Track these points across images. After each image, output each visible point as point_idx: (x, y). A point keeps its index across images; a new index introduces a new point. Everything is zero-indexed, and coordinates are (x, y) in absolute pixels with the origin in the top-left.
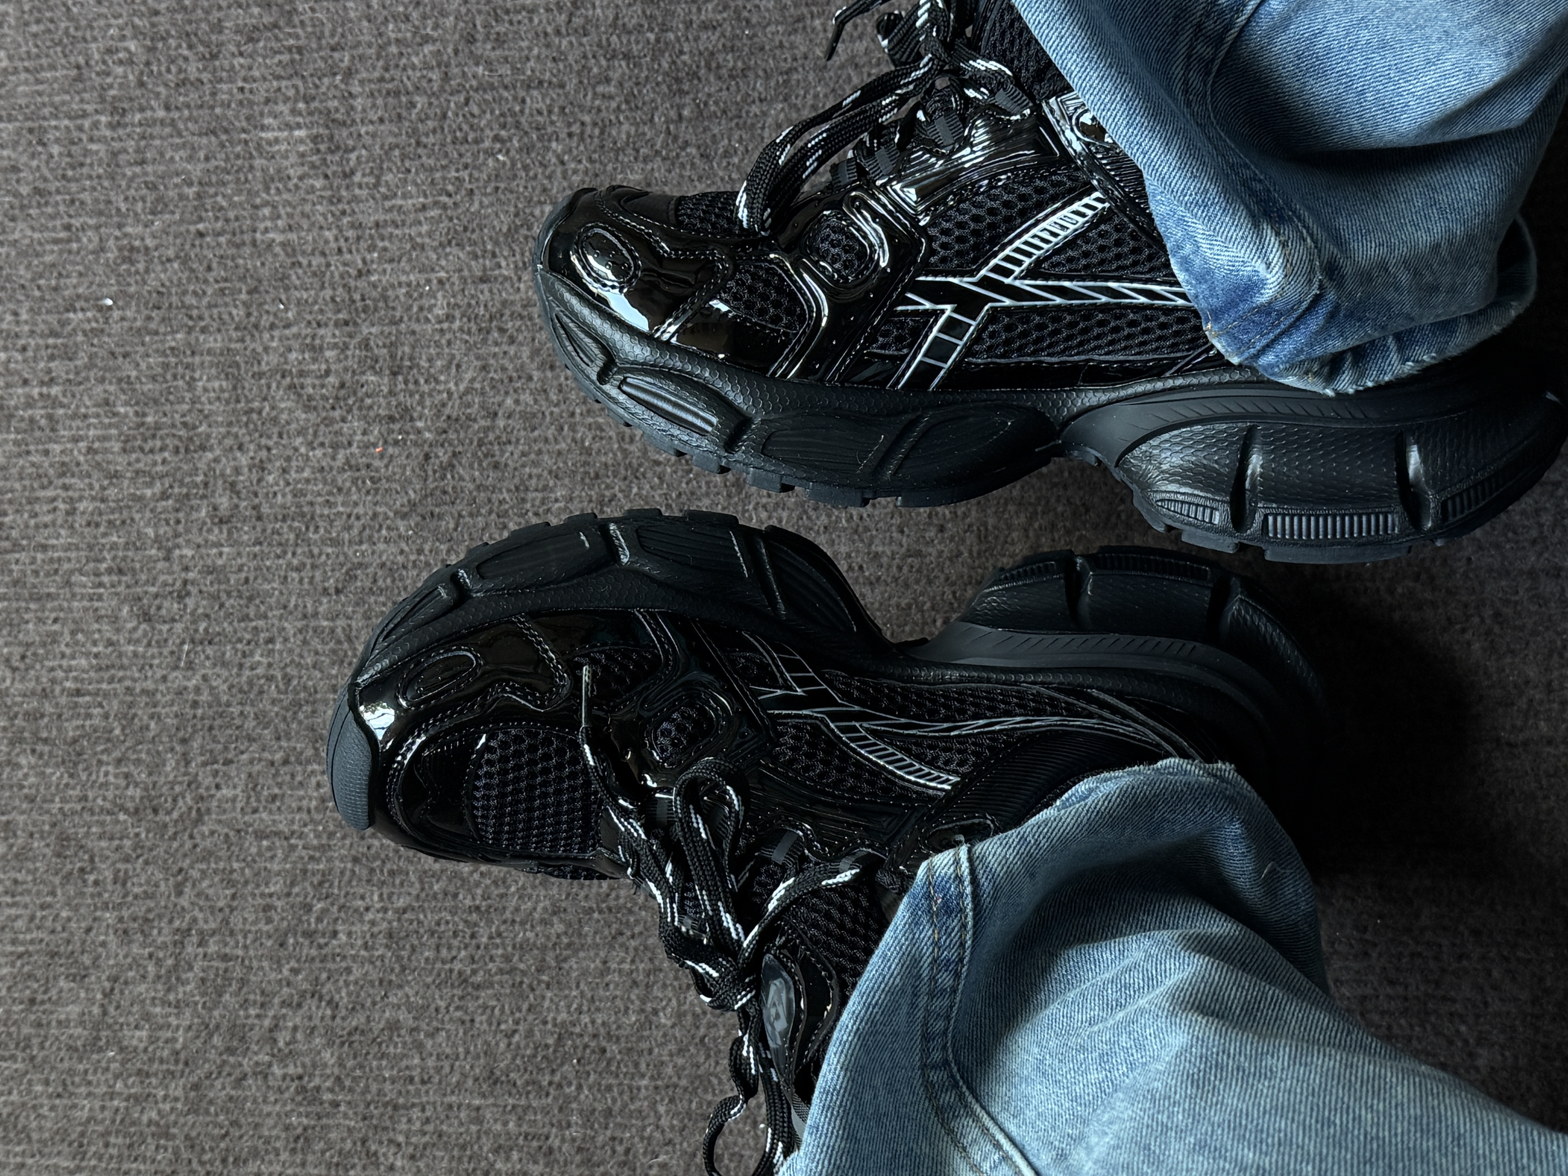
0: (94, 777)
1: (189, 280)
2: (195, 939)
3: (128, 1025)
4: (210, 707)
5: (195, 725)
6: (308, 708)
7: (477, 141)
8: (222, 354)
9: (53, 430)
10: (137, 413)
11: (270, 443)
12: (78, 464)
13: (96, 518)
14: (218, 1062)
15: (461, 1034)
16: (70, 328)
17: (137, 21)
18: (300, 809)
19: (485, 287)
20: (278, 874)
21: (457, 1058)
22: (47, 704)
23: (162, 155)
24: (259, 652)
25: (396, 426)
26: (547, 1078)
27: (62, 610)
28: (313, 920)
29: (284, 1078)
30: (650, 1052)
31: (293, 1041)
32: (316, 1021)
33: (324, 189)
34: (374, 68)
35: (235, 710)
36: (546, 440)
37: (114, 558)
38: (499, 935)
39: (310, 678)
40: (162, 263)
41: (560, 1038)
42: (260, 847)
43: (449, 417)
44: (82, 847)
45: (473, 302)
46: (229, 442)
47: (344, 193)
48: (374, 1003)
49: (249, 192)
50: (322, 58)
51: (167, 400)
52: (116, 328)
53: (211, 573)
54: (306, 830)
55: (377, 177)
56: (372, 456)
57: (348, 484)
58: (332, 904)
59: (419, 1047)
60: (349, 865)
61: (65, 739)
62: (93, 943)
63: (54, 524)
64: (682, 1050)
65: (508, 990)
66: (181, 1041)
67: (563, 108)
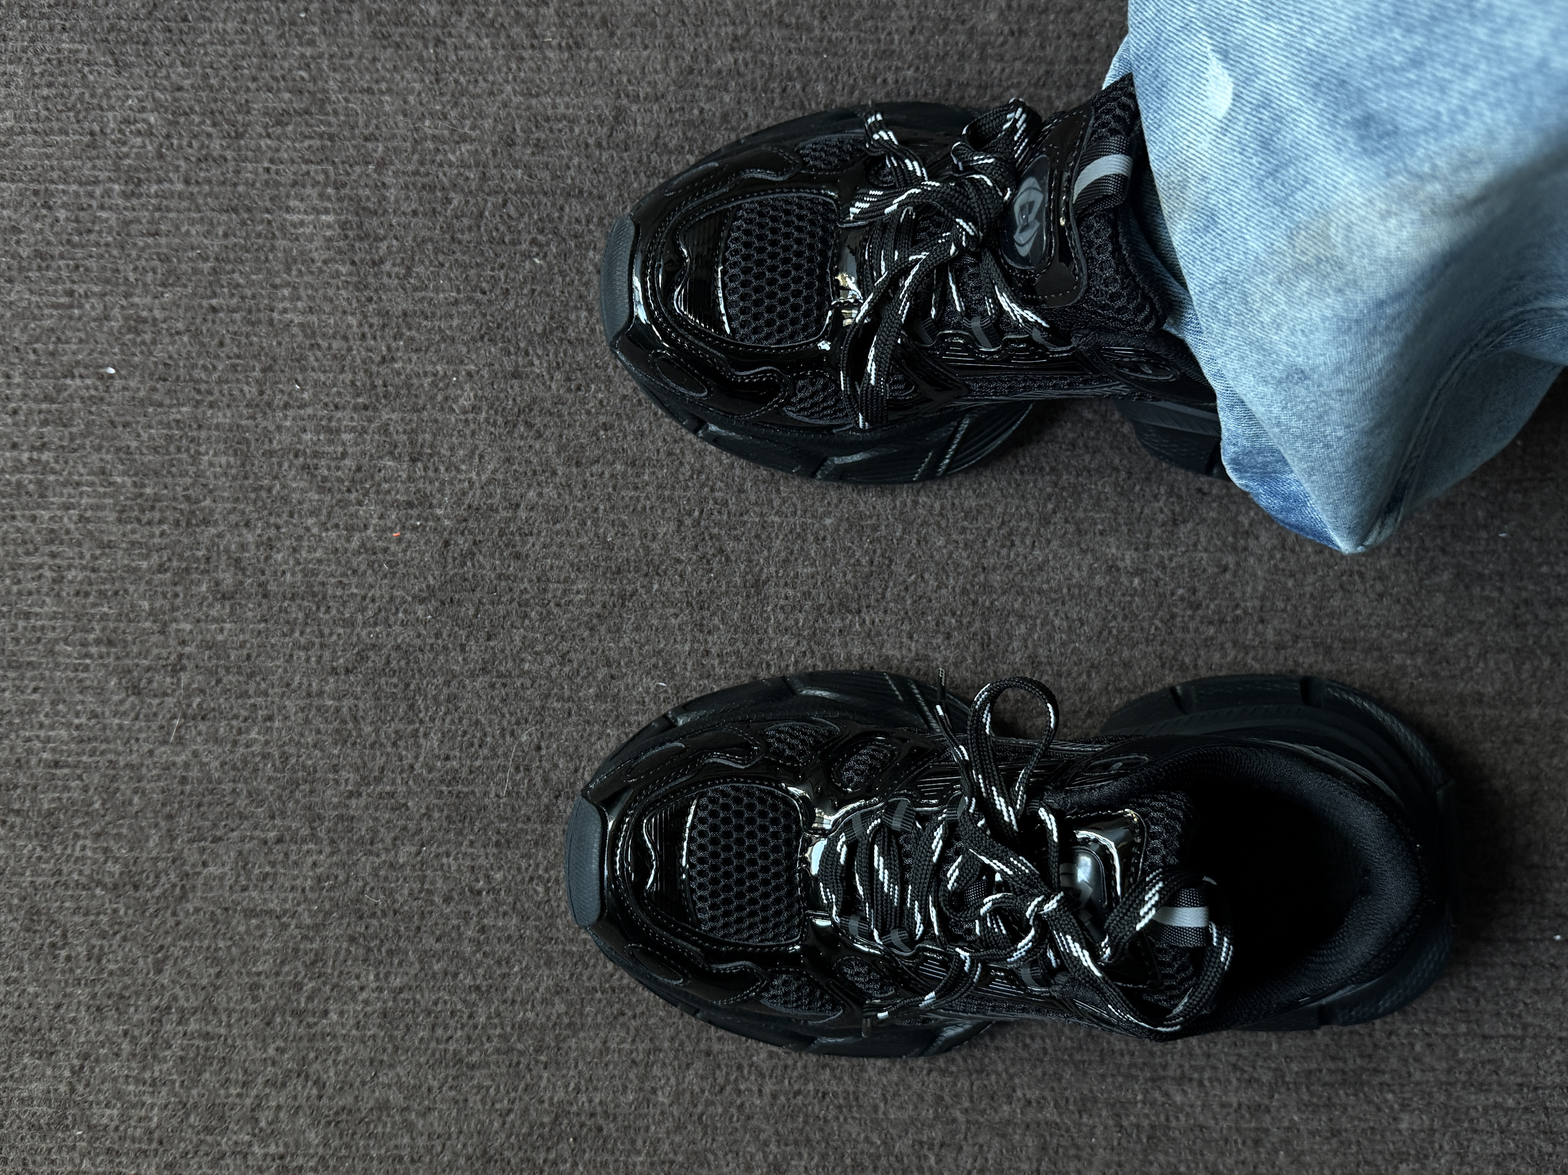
0: (69, 851)
1: (199, 354)
2: (175, 1017)
3: (98, 1104)
4: (200, 782)
5: (181, 802)
6: (306, 787)
7: (513, 243)
8: (231, 430)
9: (42, 496)
10: (135, 484)
11: (280, 521)
12: (68, 532)
13: (86, 587)
14: (195, 1140)
15: (454, 1113)
16: (66, 394)
17: (158, 94)
18: (293, 888)
19: (515, 382)
20: (267, 953)
21: (450, 1138)
22: (21, 775)
23: (178, 228)
24: (256, 729)
25: (414, 512)
26: (542, 1155)
27: (43, 679)
28: (303, 1000)
29: (266, 1156)
30: (647, 1129)
31: (276, 1120)
32: (301, 1100)
33: (350, 274)
34: (409, 161)
35: (227, 786)
36: (568, 533)
37: (103, 629)
38: (498, 1015)
39: (309, 757)
40: (171, 335)
41: (557, 1117)
42: (248, 926)
43: (470, 507)
44: (53, 922)
45: (502, 395)
46: (233, 518)
47: (371, 280)
48: (363, 1083)
49: (269, 271)
50: (355, 147)
51: (169, 472)
52: (117, 397)
53: (210, 648)
54: (300, 909)
55: (409, 268)
56: (389, 540)
57: (363, 567)
58: (325, 984)
59: (409, 1126)
60: (345, 945)
61: (39, 811)
62: (63, 1019)
63: (38, 592)
64: (679, 1128)
65: (504, 1070)
66: (155, 1119)
67: (601, 219)
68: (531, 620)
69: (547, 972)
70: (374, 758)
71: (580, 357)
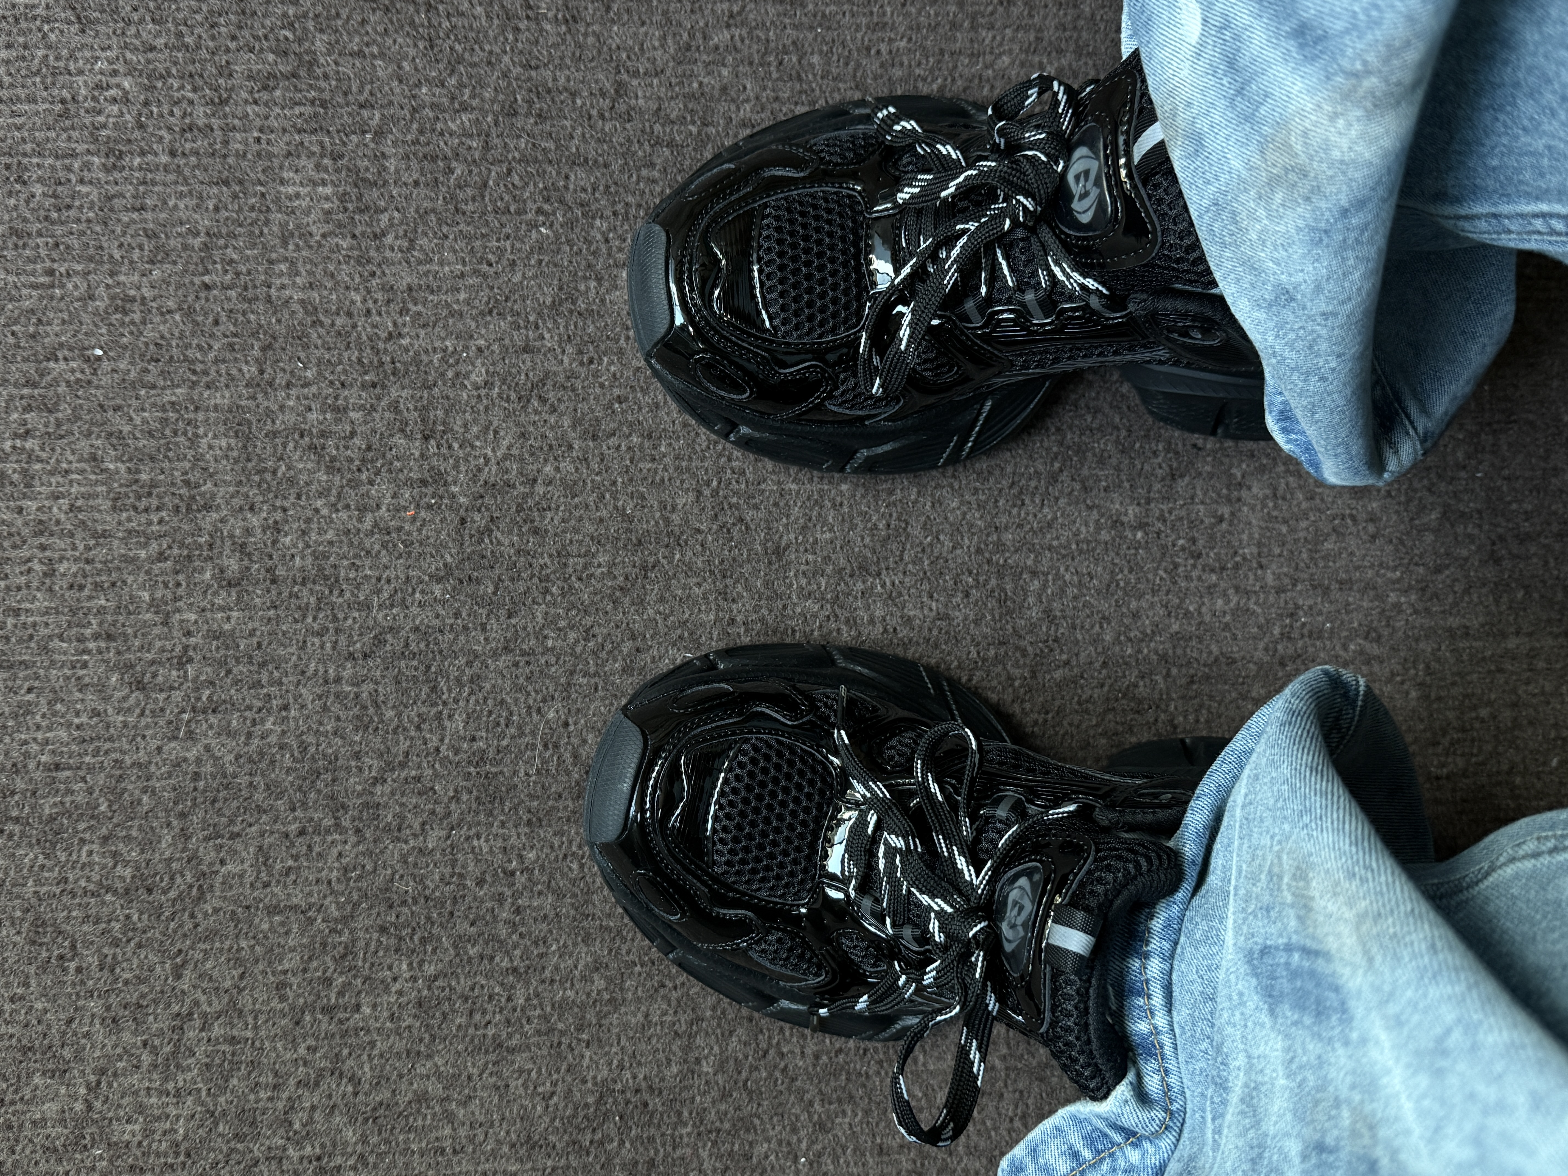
0: (74, 857)
1: (193, 334)
2: (198, 1023)
3: (118, 1120)
4: (214, 778)
5: (195, 799)
6: (327, 776)
7: (518, 213)
8: (230, 411)
9: (28, 486)
10: (129, 470)
11: (286, 504)
12: (58, 522)
13: (80, 580)
14: (225, 1150)
15: (496, 1100)
16: (49, 378)
18: (318, 881)
19: (526, 356)
20: (293, 950)
21: (492, 1126)
22: (18, 780)
23: (165, 203)
24: (272, 719)
25: (428, 490)
26: (588, 1137)
27: (38, 678)
28: (333, 996)
29: (302, 1158)
30: (693, 1100)
31: (311, 1121)
32: (336, 1099)
33: (351, 248)
34: (408, 130)
35: (243, 780)
36: (587, 506)
37: (100, 624)
39: (330, 745)
40: (162, 314)
41: (601, 1096)
42: (271, 923)
43: (486, 483)
44: (60, 933)
45: (514, 371)
46: (237, 502)
47: (373, 253)
48: (401, 1076)
49: (264, 247)
50: (349, 114)
51: (166, 457)
52: (105, 380)
53: (218, 638)
54: (326, 902)
55: (411, 241)
56: (403, 520)
57: (377, 547)
58: (355, 977)
59: (450, 1117)
60: (375, 936)
61: (40, 818)
62: (75, 1034)
63: (28, 587)
64: (725, 1095)
65: (545, 1052)
66: (181, 1131)
67: (607, 187)
68: (552, 595)
69: (585, 949)
70: (397, 743)
71: (591, 329)
